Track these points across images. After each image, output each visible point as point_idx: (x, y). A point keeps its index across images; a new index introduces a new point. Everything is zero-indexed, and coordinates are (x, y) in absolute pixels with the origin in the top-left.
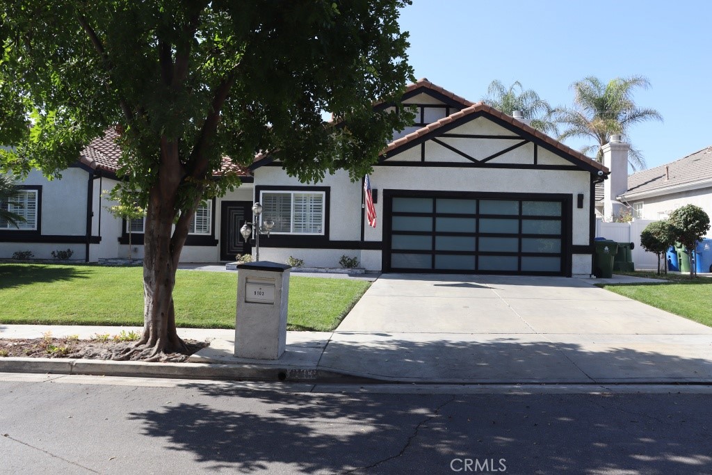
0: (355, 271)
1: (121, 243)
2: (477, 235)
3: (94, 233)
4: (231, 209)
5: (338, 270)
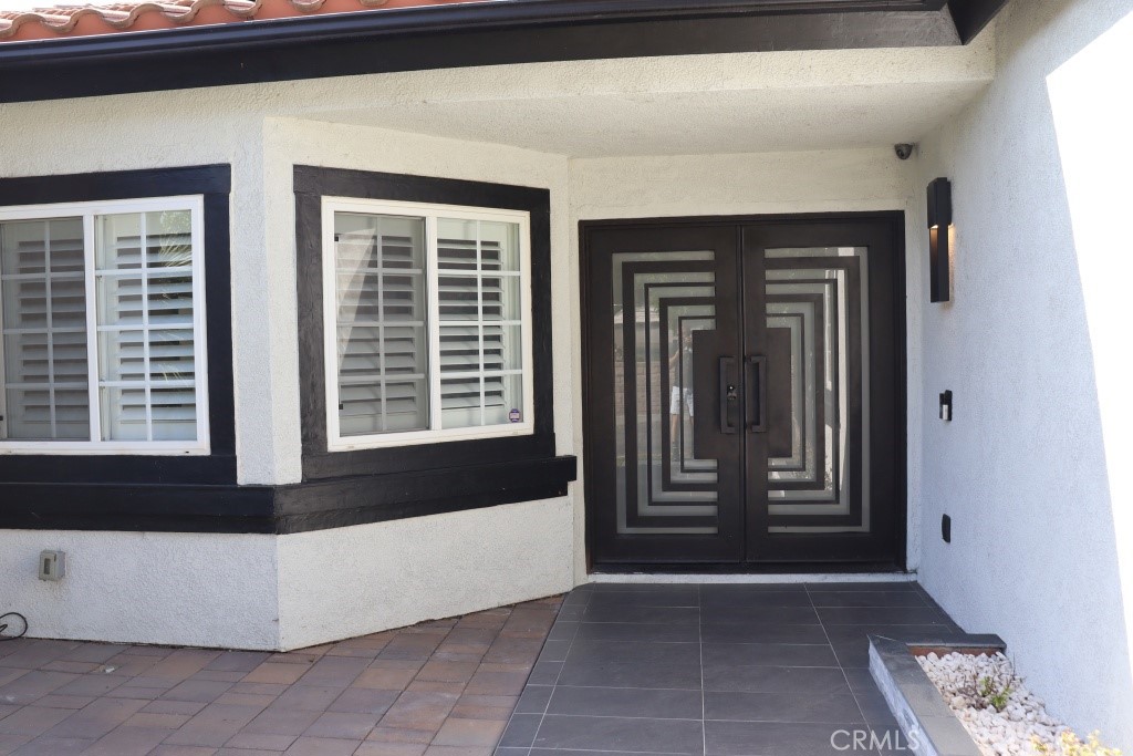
4: (630, 270)
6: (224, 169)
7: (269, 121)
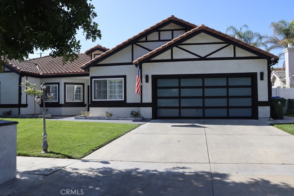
0: (137, 118)
1: (42, 107)
2: (204, 97)
5: (128, 118)
6: (59, 83)
7: (62, 79)
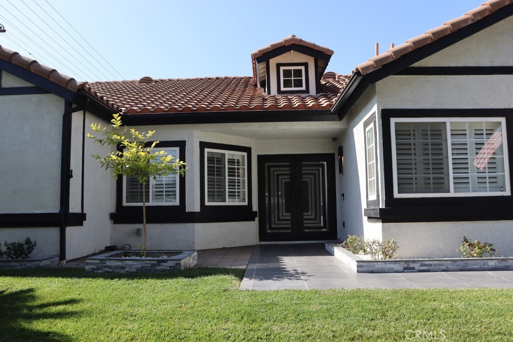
1: (115, 223)
3: (74, 207)
4: (269, 167)
6: (184, 142)
7: (195, 131)
